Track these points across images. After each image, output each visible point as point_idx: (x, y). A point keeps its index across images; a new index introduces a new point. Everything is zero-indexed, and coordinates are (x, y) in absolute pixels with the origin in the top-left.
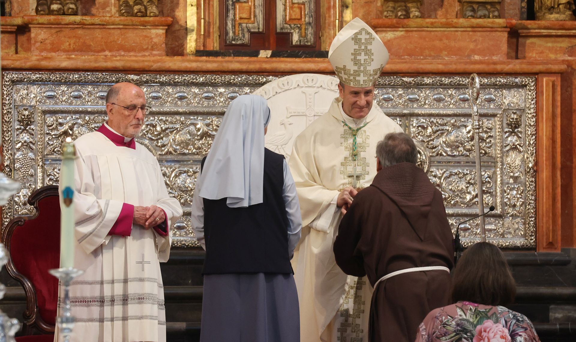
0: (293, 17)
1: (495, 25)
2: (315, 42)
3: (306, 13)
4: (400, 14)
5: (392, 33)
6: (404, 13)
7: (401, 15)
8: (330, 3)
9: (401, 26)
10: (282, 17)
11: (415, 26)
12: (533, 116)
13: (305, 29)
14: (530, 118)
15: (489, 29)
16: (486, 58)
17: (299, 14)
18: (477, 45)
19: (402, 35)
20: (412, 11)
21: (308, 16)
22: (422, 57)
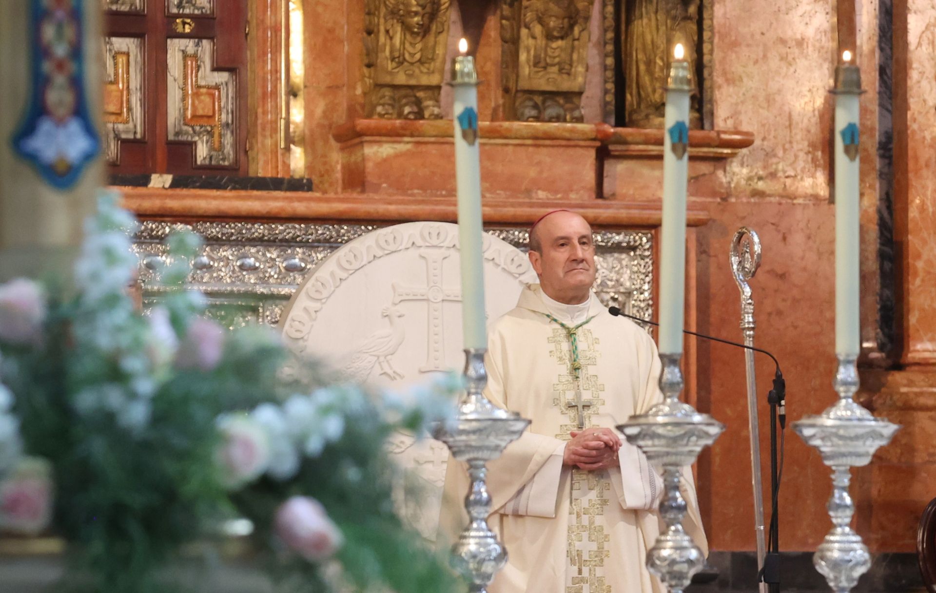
0: (200, 112)
1: (576, 136)
2: (237, 160)
3: (222, 105)
4: (407, 110)
5: (391, 145)
6: (415, 109)
7: (409, 113)
8: (265, 87)
9: (408, 132)
10: (177, 112)
11: (434, 133)
12: (648, 305)
13: (220, 136)
14: (642, 309)
15: (564, 143)
16: (559, 196)
17: (211, 106)
18: (541, 172)
19: (408, 150)
20: (428, 107)
21: (225, 110)
22: (444, 193)
